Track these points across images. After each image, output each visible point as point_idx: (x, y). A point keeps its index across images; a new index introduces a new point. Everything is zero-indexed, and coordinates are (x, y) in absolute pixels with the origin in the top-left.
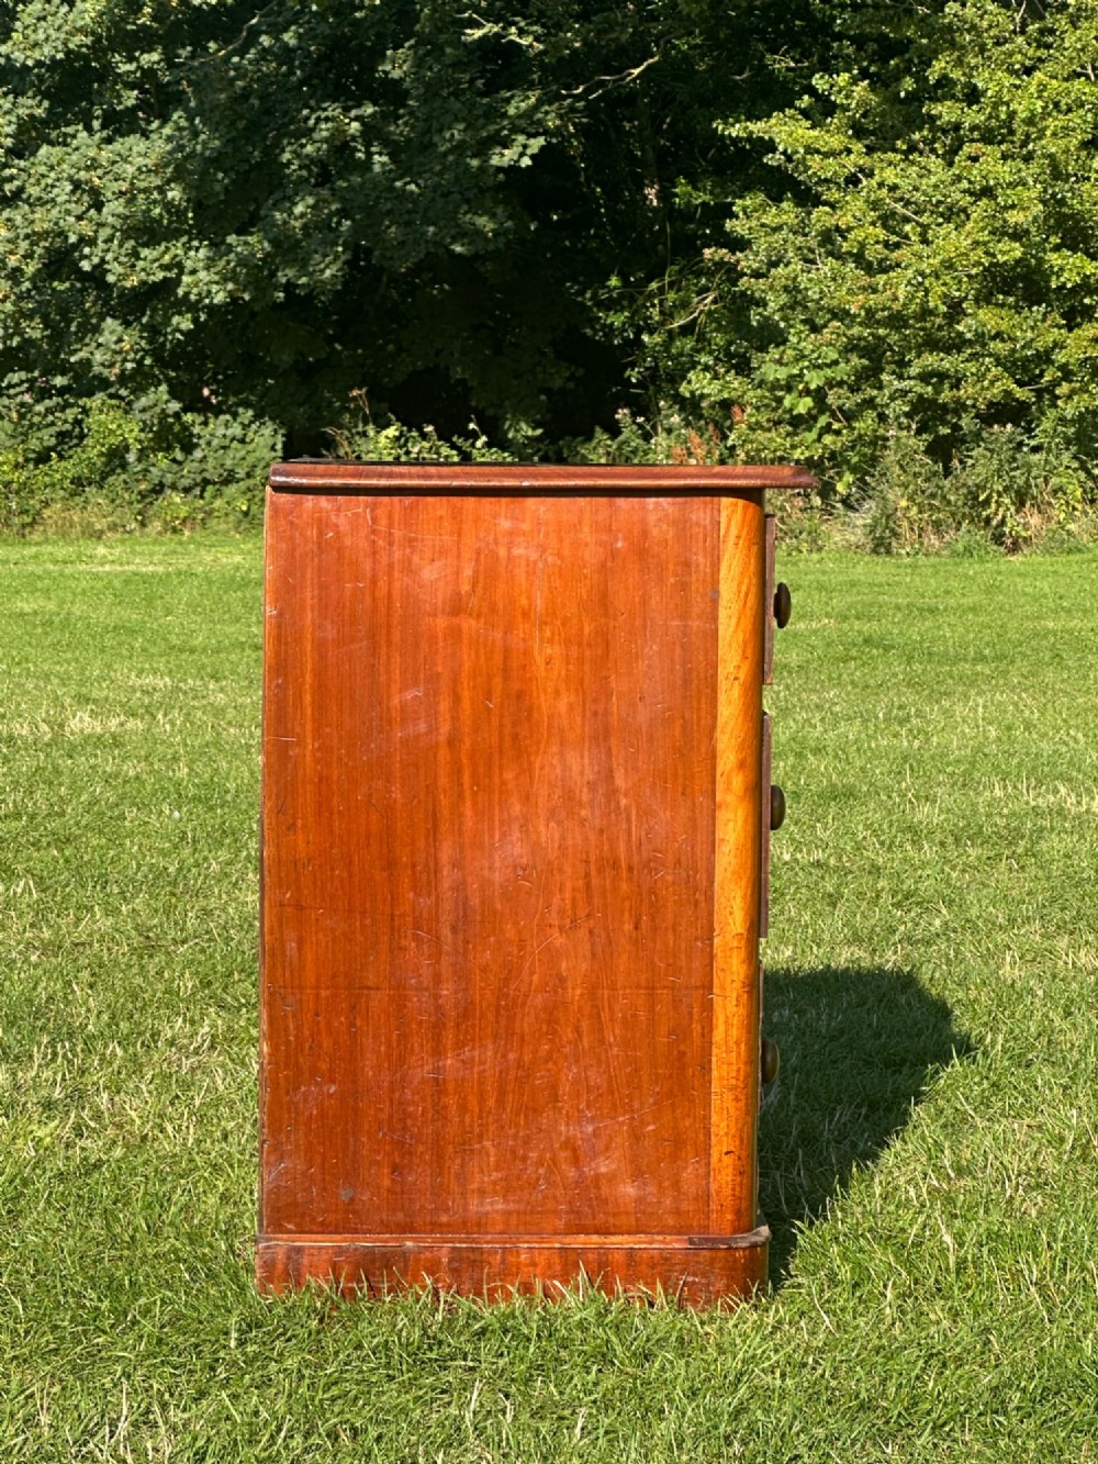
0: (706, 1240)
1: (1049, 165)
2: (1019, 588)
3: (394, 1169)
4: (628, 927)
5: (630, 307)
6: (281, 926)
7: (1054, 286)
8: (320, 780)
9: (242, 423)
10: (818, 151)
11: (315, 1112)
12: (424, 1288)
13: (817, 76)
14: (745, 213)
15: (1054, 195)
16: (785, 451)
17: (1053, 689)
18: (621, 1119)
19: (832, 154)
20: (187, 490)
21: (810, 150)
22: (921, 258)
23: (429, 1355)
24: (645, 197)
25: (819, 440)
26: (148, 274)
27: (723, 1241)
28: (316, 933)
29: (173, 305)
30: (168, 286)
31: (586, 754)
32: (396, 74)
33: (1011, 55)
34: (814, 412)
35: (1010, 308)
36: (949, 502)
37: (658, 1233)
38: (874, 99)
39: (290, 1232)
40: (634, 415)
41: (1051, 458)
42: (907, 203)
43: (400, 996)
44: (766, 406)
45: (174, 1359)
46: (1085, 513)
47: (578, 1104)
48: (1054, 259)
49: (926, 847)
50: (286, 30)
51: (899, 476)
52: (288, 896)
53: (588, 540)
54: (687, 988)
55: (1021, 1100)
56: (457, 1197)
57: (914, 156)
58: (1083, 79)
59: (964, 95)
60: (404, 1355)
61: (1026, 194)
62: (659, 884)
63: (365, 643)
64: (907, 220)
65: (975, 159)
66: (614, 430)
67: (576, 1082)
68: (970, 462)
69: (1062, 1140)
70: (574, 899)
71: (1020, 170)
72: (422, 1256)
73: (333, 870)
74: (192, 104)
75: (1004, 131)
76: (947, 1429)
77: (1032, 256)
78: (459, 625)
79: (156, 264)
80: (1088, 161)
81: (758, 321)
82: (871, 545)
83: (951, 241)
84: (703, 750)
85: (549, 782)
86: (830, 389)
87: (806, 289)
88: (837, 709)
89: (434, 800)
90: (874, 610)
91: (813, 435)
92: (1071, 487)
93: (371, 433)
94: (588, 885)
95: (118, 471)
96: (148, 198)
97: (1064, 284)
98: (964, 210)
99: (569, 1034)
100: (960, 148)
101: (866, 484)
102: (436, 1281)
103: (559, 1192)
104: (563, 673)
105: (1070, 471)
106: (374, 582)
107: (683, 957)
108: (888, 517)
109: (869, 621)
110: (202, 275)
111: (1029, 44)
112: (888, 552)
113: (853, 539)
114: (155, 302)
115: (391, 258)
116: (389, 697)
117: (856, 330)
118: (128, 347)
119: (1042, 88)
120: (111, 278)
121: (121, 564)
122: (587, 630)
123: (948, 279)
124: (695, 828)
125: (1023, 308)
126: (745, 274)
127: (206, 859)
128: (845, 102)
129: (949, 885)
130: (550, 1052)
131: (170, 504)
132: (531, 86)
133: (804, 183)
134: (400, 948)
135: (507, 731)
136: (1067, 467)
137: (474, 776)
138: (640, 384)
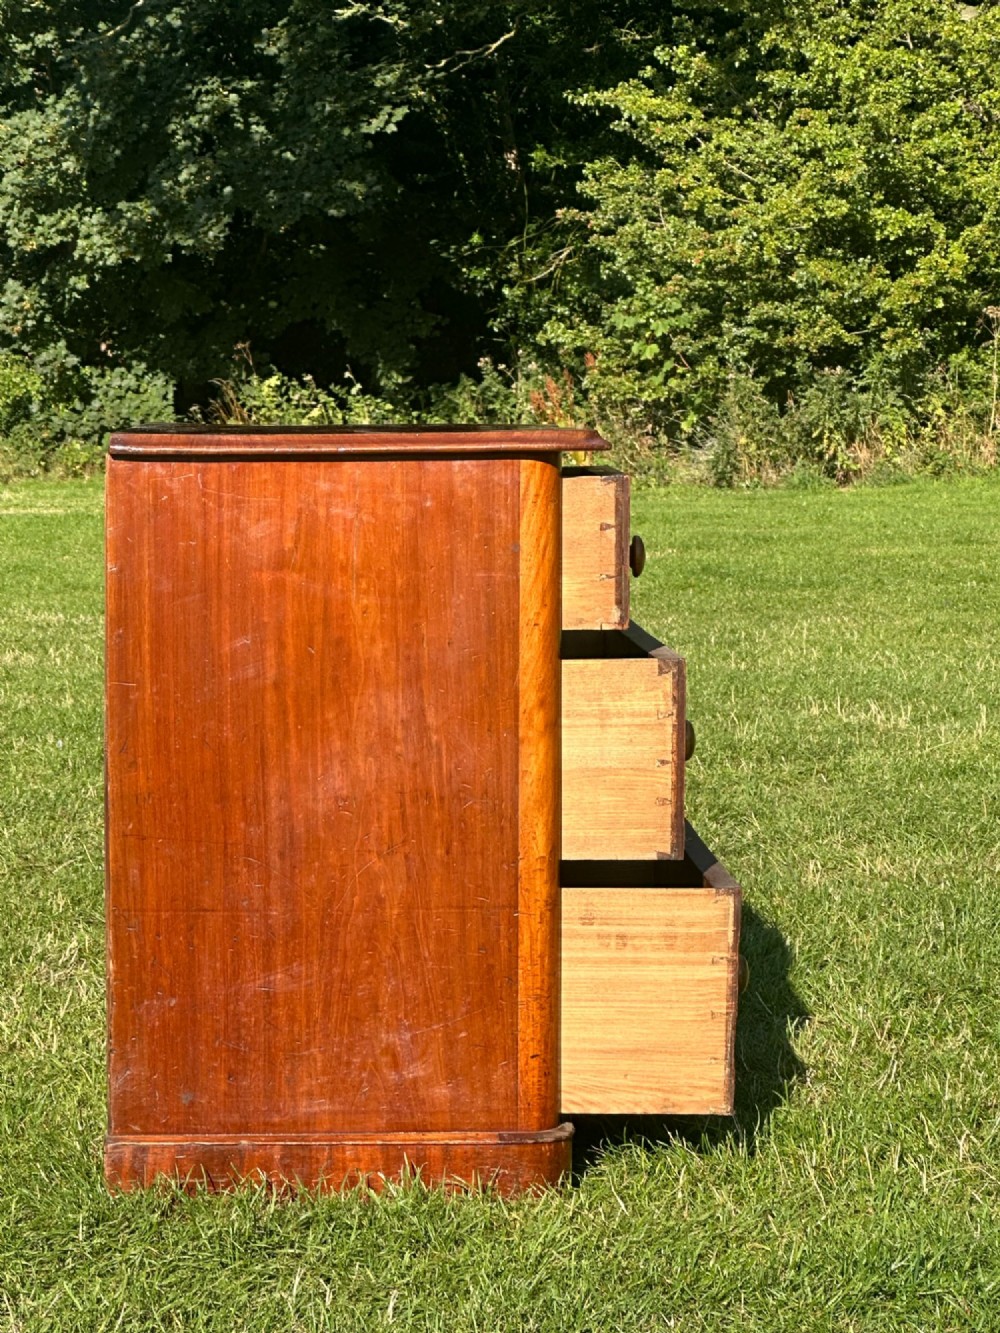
0: (515, 1136)
1: (872, 128)
2: (848, 517)
3: (230, 1074)
4: (440, 852)
5: (491, 262)
6: (124, 855)
7: (878, 239)
8: (158, 721)
9: (136, 375)
10: (660, 118)
11: (157, 1023)
12: (259, 1183)
13: (658, 48)
14: (594, 176)
15: (877, 156)
16: (633, 394)
17: (873, 611)
18: (435, 1027)
19: (672, 120)
20: (86, 437)
21: (652, 117)
22: (755, 214)
23: (259, 1244)
24: (505, 162)
25: (665, 383)
26: (47, 239)
27: (529, 1136)
28: (156, 860)
29: (70, 267)
30: (65, 249)
31: (400, 695)
32: (273, 50)
33: (836, 26)
34: (660, 357)
35: (838, 259)
36: (785, 439)
37: (471, 1130)
38: (711, 70)
39: (136, 1133)
40: (495, 363)
41: (878, 397)
42: (743, 165)
43: (233, 917)
44: (617, 352)
45: (27, 1252)
46: (910, 447)
47: (397, 1014)
48: (878, 214)
49: (744, 763)
50: (169, 12)
51: (738, 415)
52: (131, 826)
53: (400, 499)
54: (495, 907)
55: (814, 999)
56: (288, 1099)
57: (749, 121)
58: (902, 48)
59: (794, 64)
60: (236, 1244)
61: (851, 155)
62: (468, 813)
63: (198, 596)
64: (743, 180)
65: (804, 123)
66: (478, 377)
67: (395, 994)
68: (804, 402)
69: (849, 1035)
70: (390, 826)
71: (845, 133)
72: (256, 1154)
73: (171, 802)
74: (84, 81)
75: (831, 97)
76: (725, 1303)
77: (858, 212)
78: (284, 579)
79: (53, 230)
80: (908, 125)
81: (608, 276)
82: (713, 480)
83: (784, 198)
84: (507, 690)
85: (367, 722)
86: (674, 336)
87: (651, 245)
88: (673, 634)
89: (262, 738)
90: (714, 540)
91: (659, 379)
92: (896, 423)
93: (255, 383)
94: (403, 814)
95: (23, 420)
96: (44, 168)
97: (888, 236)
98: (795, 170)
99: (388, 950)
100: (790, 113)
101: (709, 423)
102: (269, 1176)
103: (381, 1093)
104: (378, 622)
105: (895, 409)
106: (205, 541)
107: (491, 878)
108: (729, 453)
109: (709, 550)
110: (96, 239)
111: (852, 16)
112: (730, 485)
113: (697, 473)
114: (53, 264)
115: (270, 221)
116: (220, 645)
117: (697, 282)
118: (28, 306)
119: (865, 57)
120: (11, 243)
121: (25, 507)
122: (399, 582)
123: (781, 234)
124: (500, 762)
125: (850, 260)
126: (595, 232)
127: (84, 785)
128: (684, 72)
129: (761, 800)
130: (370, 968)
131: (70, 451)
132: (396, 60)
133: (648, 147)
134: (233, 874)
135: (329, 673)
136: (893, 406)
137: (297, 716)
138: (501, 334)
